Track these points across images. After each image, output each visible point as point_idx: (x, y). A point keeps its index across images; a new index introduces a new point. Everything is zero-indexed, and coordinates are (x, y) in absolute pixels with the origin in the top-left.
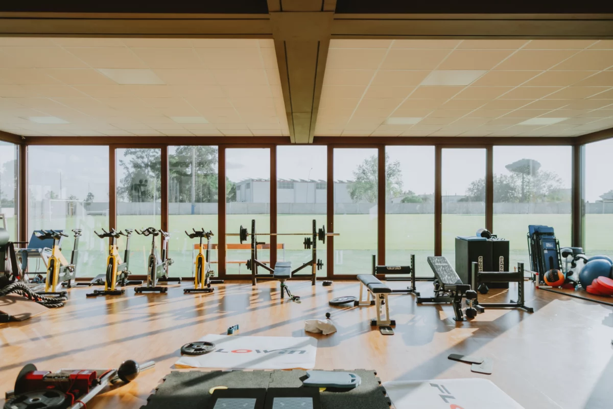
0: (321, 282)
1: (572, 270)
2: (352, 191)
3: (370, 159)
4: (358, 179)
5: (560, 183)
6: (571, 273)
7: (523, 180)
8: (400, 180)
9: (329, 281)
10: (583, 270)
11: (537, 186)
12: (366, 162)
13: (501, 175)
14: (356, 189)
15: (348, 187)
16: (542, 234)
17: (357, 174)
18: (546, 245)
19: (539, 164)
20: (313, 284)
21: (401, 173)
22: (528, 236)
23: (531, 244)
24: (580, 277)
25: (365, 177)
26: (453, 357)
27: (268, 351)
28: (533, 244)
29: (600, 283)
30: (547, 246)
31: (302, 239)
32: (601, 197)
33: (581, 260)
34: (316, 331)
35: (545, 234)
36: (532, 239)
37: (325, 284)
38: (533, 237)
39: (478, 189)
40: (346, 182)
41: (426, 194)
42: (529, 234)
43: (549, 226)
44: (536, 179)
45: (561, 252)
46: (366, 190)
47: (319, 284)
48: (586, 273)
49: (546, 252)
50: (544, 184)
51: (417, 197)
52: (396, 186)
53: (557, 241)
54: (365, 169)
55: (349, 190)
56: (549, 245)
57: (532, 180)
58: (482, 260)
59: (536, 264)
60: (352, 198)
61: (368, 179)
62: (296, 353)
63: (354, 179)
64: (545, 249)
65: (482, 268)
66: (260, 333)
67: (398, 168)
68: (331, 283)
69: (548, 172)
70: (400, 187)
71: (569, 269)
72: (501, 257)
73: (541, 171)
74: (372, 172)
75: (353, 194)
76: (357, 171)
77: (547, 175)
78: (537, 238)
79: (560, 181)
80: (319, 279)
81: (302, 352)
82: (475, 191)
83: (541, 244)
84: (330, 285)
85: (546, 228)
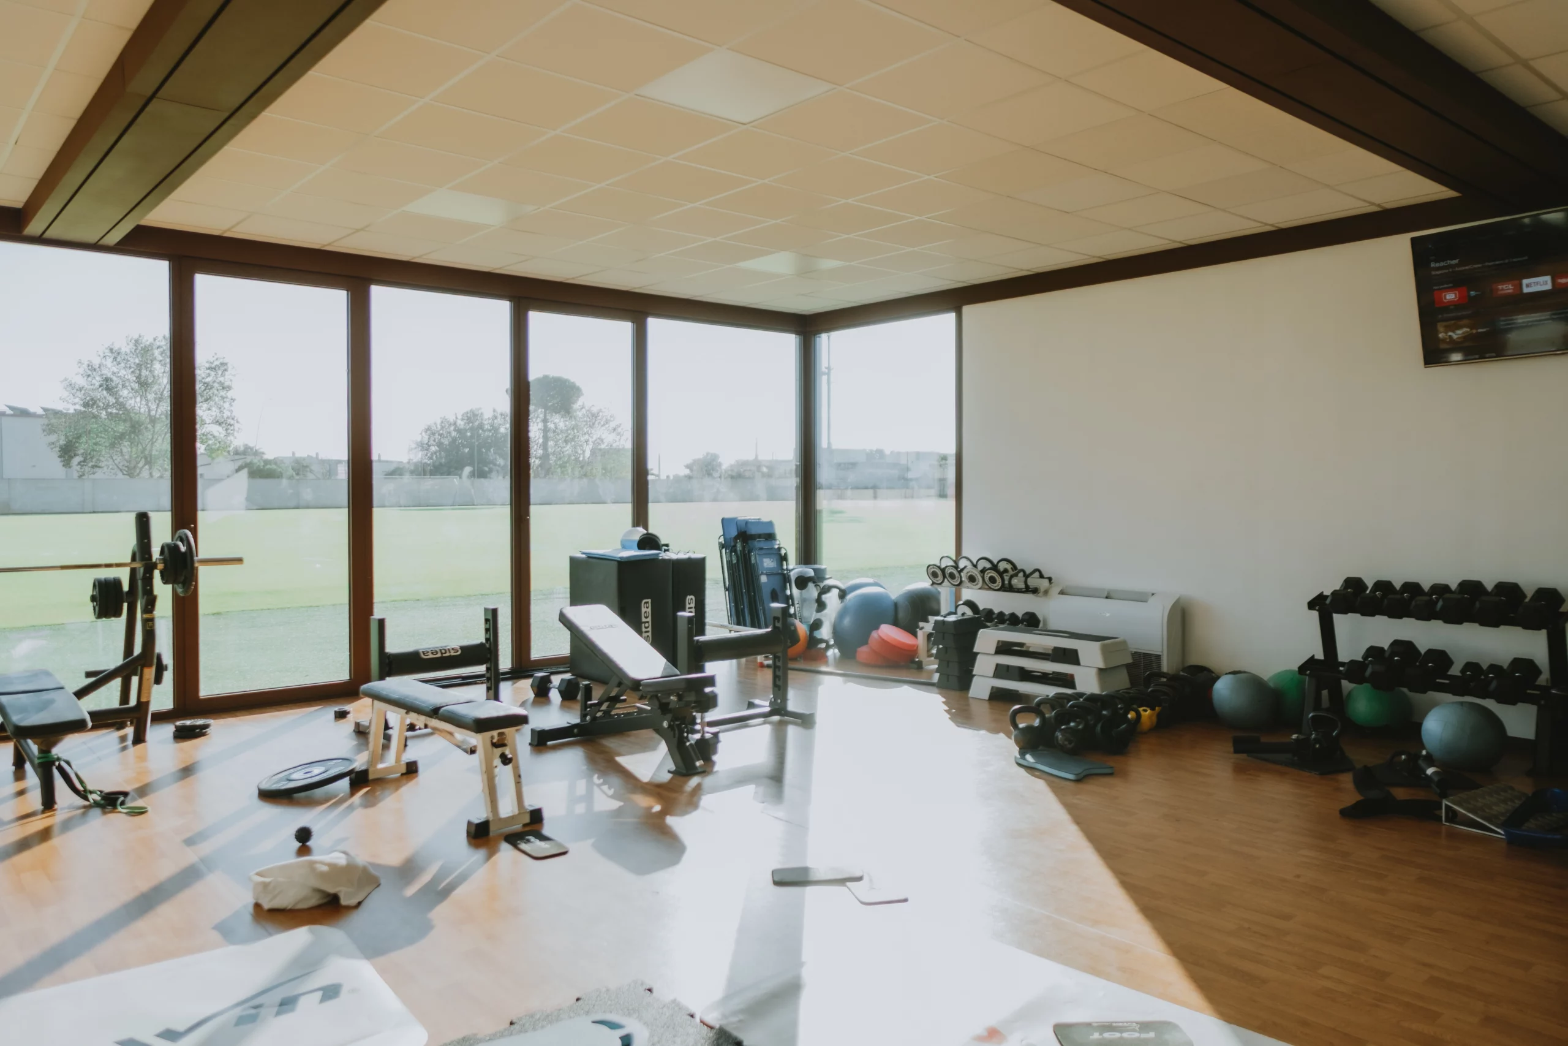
0: (168, 730)
1: (819, 616)
2: (62, 442)
3: (126, 348)
4: (86, 405)
5: (619, 434)
6: (816, 625)
7: (545, 427)
8: (227, 414)
9: (200, 722)
10: (841, 615)
11: (573, 439)
12: (115, 354)
13: (494, 411)
14: (79, 437)
15: (50, 430)
16: (753, 537)
17: (80, 390)
18: (762, 562)
19: (578, 390)
20: (139, 739)
21: (230, 394)
22: (720, 543)
23: (729, 563)
24: (836, 632)
25: (112, 400)
26: (788, 879)
27: (181, 1027)
28: (734, 561)
29: (885, 638)
30: (765, 565)
31: (83, 585)
32: (687, 467)
33: (835, 592)
34: (314, 901)
35: (760, 536)
36: (733, 549)
37: (183, 734)
38: (735, 546)
39: (440, 444)
40: (40, 412)
41: (298, 455)
42: (722, 540)
43: (765, 519)
44: (570, 423)
45: (793, 579)
46: (116, 441)
47: (160, 735)
48: (847, 621)
49: (764, 579)
50: (587, 437)
51: (275, 461)
52: (217, 430)
53: (783, 552)
54: (109, 375)
55: (53, 438)
56: (768, 563)
57: (561, 425)
58: (649, 610)
59: (743, 610)
60: (67, 464)
61: (121, 405)
62: (309, 1004)
63: (71, 405)
64: (762, 573)
65: (650, 629)
66: (69, 969)
67: (222, 379)
68: (207, 726)
69: (595, 410)
70: (228, 435)
71: (814, 616)
72: (689, 597)
73: (584, 403)
74: (136, 386)
75: (67, 452)
76: (81, 381)
77: (593, 415)
78: (743, 547)
79: (619, 430)
80: (160, 718)
81: (330, 992)
82: (433, 448)
83: (753, 562)
84: (204, 734)
85: (758, 523)
